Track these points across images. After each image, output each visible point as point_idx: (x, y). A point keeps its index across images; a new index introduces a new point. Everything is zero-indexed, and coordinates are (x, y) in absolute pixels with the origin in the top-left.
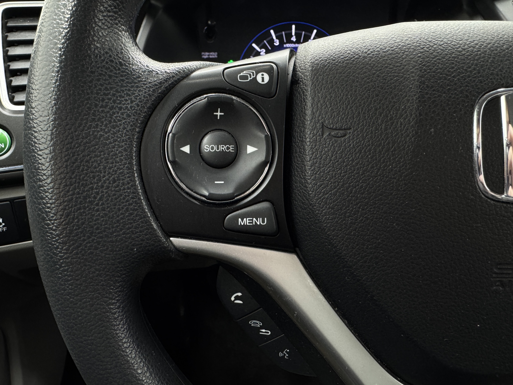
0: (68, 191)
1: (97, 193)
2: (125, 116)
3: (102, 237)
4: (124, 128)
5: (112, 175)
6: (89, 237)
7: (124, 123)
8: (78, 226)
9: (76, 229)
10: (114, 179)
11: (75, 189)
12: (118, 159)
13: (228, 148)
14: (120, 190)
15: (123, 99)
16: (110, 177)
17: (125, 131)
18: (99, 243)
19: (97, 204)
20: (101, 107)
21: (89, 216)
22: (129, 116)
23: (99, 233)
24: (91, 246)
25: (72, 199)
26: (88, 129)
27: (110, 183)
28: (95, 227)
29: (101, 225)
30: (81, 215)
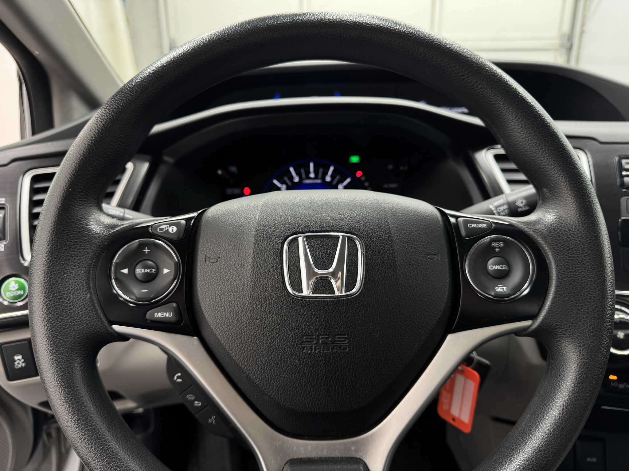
0: (50, 296)
1: (67, 297)
2: (86, 253)
3: (68, 322)
4: (85, 260)
5: (76, 286)
6: (60, 322)
7: (85, 257)
8: (54, 315)
9: (53, 317)
10: (77, 288)
11: (54, 294)
12: (80, 277)
13: (151, 271)
14: (81, 295)
15: (86, 244)
16: (75, 287)
17: (86, 262)
18: (66, 326)
19: (66, 303)
20: (72, 249)
21: (61, 310)
22: (88, 253)
23: (66, 320)
24: (61, 327)
25: (52, 300)
26: (64, 260)
27: (75, 291)
28: (64, 316)
29: (68, 315)
30: (57, 309)
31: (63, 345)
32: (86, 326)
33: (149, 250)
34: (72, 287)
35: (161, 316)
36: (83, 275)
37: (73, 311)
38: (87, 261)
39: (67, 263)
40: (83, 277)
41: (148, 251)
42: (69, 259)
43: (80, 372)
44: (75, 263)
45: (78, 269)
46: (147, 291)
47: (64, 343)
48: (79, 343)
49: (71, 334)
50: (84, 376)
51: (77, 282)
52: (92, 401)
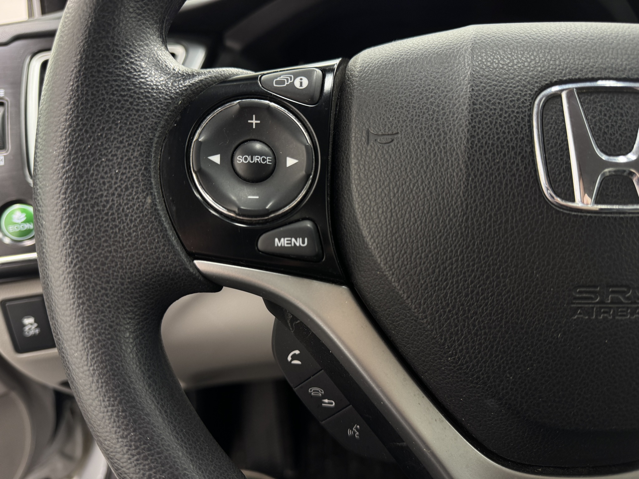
31: (102, 296)
32: (144, 260)
33: (259, 122)
34: (116, 183)
35: (286, 245)
36: (137, 161)
37: (119, 229)
38: (145, 133)
39: (105, 137)
40: (137, 163)
41: (256, 124)
42: (110, 128)
43: (135, 349)
44: (121, 136)
45: (128, 149)
46: (257, 197)
47: (103, 291)
48: (132, 293)
49: (115, 274)
50: (142, 355)
51: (125, 173)
52: (158, 403)
